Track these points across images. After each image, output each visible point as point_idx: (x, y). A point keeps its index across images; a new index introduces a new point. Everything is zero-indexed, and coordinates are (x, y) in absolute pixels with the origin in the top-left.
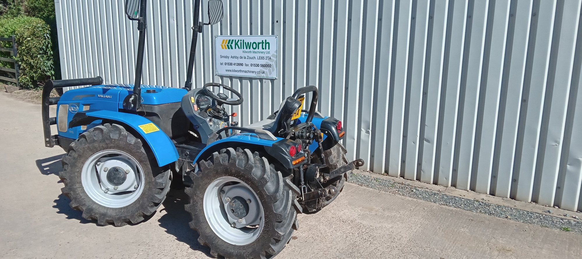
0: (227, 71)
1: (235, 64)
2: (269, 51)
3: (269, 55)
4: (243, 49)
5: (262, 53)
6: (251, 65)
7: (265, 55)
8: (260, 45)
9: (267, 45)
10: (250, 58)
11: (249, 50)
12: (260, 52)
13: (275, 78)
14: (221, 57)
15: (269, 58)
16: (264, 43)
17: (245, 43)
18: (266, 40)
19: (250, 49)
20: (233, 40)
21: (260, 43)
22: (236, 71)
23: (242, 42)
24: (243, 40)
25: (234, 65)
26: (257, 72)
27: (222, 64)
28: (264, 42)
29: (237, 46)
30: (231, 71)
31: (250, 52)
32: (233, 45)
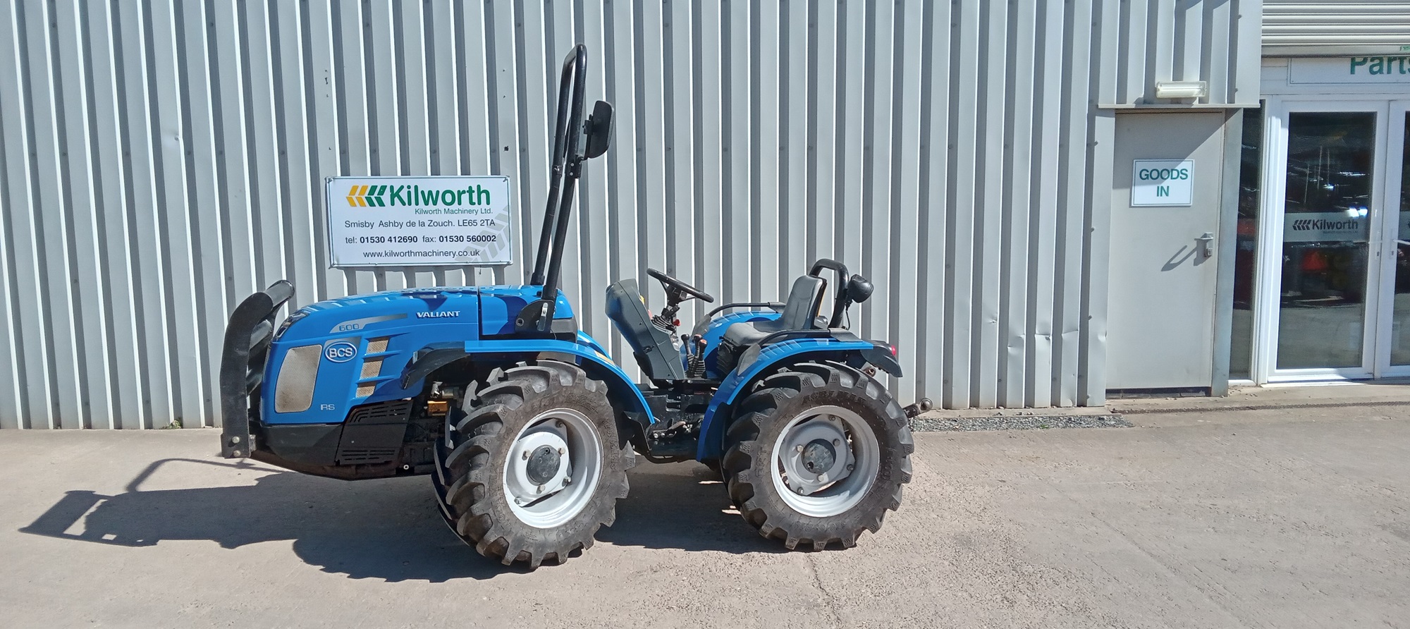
0: (366, 255)
1: (393, 240)
2: (488, 207)
3: (489, 217)
4: (417, 204)
5: (470, 212)
6: (441, 239)
7: (479, 217)
8: (465, 197)
9: (483, 196)
10: (436, 224)
11: (434, 208)
12: (463, 212)
13: (506, 263)
14: (348, 224)
15: (489, 222)
16: (474, 192)
17: (423, 192)
18: (479, 187)
19: (435, 203)
20: (384, 188)
21: (464, 192)
22: (396, 254)
23: (412, 190)
24: (416, 187)
25: (391, 241)
26: (457, 253)
27: (350, 241)
28: (475, 188)
29: (396, 199)
30: (379, 255)
31: (438, 211)
32: (386, 197)
